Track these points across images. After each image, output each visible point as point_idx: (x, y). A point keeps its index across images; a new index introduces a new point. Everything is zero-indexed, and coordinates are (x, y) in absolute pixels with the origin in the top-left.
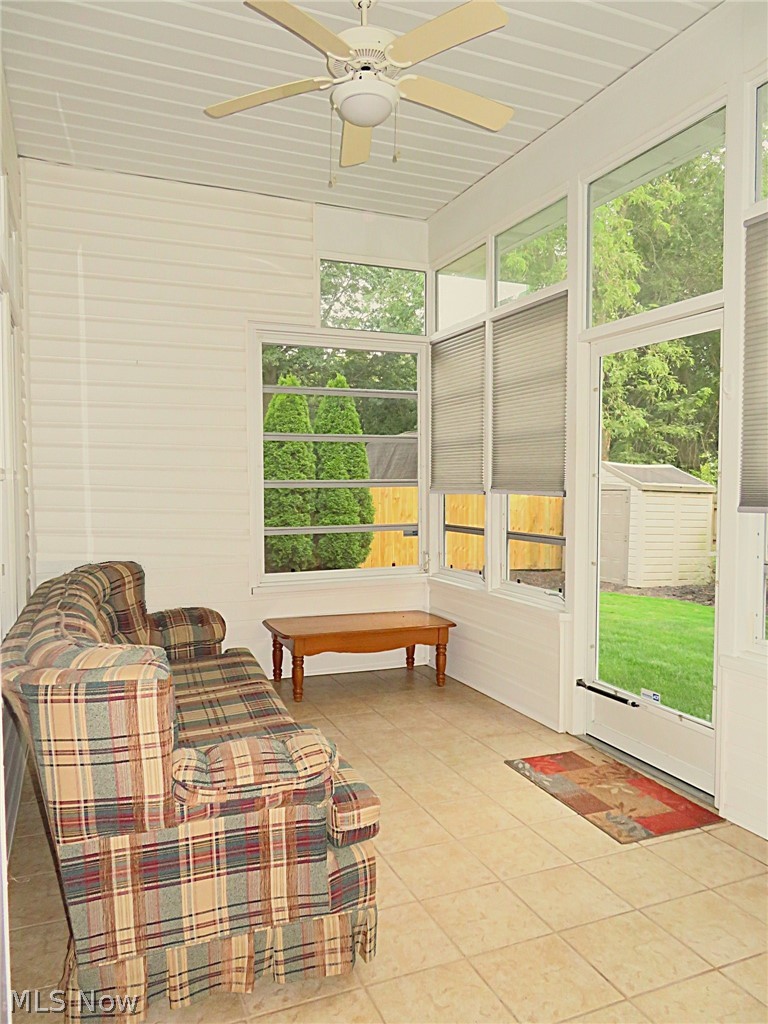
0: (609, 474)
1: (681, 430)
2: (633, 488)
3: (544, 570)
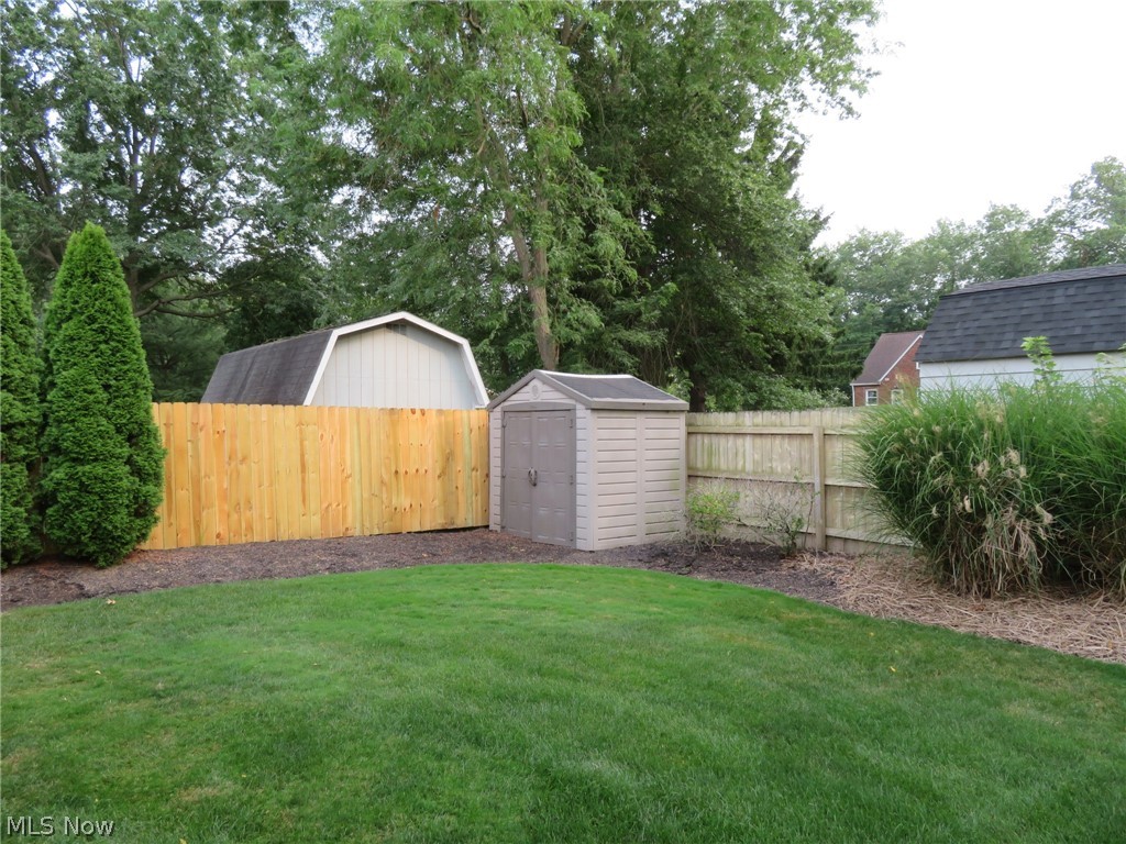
0: (546, 388)
1: (642, 337)
2: (579, 406)
3: (464, 529)
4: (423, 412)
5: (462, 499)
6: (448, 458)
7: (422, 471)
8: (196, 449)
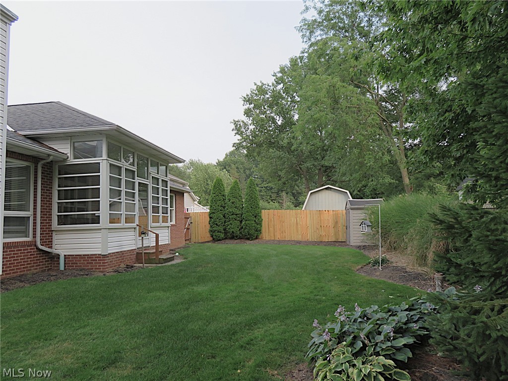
4: (328, 211)
5: (340, 233)
6: (336, 223)
7: (328, 226)
8: (274, 219)
